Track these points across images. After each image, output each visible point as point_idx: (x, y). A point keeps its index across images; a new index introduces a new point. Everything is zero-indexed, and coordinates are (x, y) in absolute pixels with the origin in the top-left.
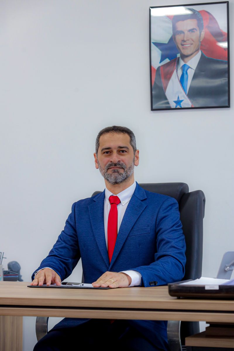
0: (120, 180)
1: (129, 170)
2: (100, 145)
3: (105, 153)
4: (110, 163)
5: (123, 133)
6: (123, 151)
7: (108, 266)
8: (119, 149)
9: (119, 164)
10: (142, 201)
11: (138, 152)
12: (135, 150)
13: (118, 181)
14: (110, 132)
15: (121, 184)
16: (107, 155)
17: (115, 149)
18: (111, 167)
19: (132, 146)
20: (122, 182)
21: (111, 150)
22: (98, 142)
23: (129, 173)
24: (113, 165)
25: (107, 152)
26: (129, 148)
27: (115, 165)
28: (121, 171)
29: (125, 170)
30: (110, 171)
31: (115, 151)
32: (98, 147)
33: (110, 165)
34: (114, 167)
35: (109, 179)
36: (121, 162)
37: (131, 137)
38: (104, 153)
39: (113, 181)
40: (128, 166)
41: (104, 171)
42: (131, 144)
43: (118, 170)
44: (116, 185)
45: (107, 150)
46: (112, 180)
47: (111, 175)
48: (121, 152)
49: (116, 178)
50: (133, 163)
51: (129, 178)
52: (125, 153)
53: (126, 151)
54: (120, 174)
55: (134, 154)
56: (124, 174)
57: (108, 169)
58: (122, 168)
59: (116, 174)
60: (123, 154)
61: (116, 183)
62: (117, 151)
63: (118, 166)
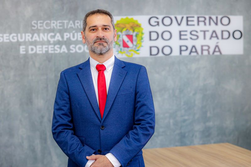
0: (104, 51)
2: (88, 24)
4: (97, 38)
6: (106, 29)
9: (104, 39)
10: (122, 68)
12: (114, 29)
13: (102, 52)
14: (95, 14)
16: (94, 31)
17: (100, 27)
18: (97, 41)
20: (105, 53)
22: (85, 22)
23: (111, 46)
24: (99, 39)
25: (93, 30)
26: (111, 27)
27: (101, 39)
28: (105, 44)
29: (108, 43)
30: (96, 45)
31: (100, 29)
32: (86, 26)
34: (99, 41)
35: (96, 51)
36: (105, 37)
37: (111, 18)
38: (91, 30)
40: (110, 41)
42: (112, 24)
43: (102, 43)
44: (101, 56)
45: (94, 28)
46: (98, 51)
50: (113, 39)
51: (110, 50)
53: (108, 29)
54: (104, 47)
56: (107, 47)
57: (95, 43)
59: (101, 46)
60: (106, 30)
61: (101, 54)
62: (102, 28)
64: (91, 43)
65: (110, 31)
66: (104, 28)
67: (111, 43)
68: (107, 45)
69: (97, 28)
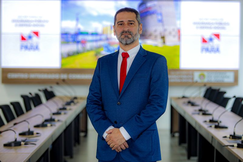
0: (129, 42)
1: (135, 36)
2: (117, 19)
6: (131, 24)
8: (129, 22)
10: (143, 56)
14: (123, 11)
16: (121, 26)
20: (130, 44)
22: (115, 18)
23: (135, 38)
25: (121, 24)
26: (135, 21)
27: (126, 32)
28: (130, 36)
29: (133, 35)
31: (126, 23)
32: (116, 21)
33: (123, 32)
35: (122, 42)
36: (130, 31)
37: (137, 15)
38: (119, 25)
40: (134, 33)
41: (119, 36)
42: (137, 19)
43: (127, 35)
44: (127, 46)
45: (121, 23)
46: (124, 42)
47: (123, 39)
49: (126, 41)
50: (138, 32)
51: (135, 41)
52: (133, 25)
53: (133, 24)
54: (129, 38)
55: (139, 26)
56: (132, 38)
58: (130, 34)
59: (127, 38)
61: (126, 44)
62: (127, 23)
63: (128, 33)
65: (135, 26)
68: (132, 36)
69: (124, 23)
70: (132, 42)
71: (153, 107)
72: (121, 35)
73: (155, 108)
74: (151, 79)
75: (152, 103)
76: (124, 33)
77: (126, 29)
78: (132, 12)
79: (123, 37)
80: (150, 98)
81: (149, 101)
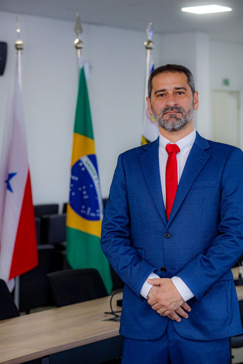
0: (178, 126)
1: (188, 115)
2: (154, 87)
3: (160, 96)
4: (166, 107)
5: (178, 73)
6: (180, 93)
7: (165, 223)
8: (175, 90)
9: (176, 108)
10: (205, 150)
11: (197, 93)
12: (193, 91)
13: (176, 127)
14: (164, 72)
15: (180, 132)
16: (162, 98)
19: (190, 86)
20: (180, 128)
21: (165, 91)
22: (150, 84)
23: (188, 117)
24: (170, 109)
25: (162, 95)
26: (187, 89)
27: (172, 109)
28: (179, 116)
29: (184, 114)
31: (171, 92)
32: (151, 90)
33: (167, 109)
34: (170, 111)
35: (165, 125)
36: (179, 106)
37: (188, 76)
38: (158, 96)
39: (170, 128)
40: (187, 110)
41: (159, 117)
42: (189, 85)
43: (175, 115)
44: (174, 132)
45: (162, 93)
46: (169, 126)
47: (168, 121)
48: (178, 94)
49: (173, 125)
50: (192, 107)
51: (188, 123)
52: (182, 95)
53: (183, 93)
54: (178, 119)
55: (193, 96)
56: (182, 119)
57: (164, 114)
58: (180, 112)
59: (173, 119)
60: (180, 95)
61: (174, 130)
62: (173, 92)
63: (175, 110)
64: (159, 115)
65: (186, 96)
66: (177, 93)
67: (189, 113)
68: (183, 116)
69: (168, 93)
70: (183, 126)
71: (231, 239)
72: (162, 114)
73: (234, 241)
74: (221, 190)
75: (227, 233)
76: (168, 111)
77: (172, 104)
78: (180, 72)
79: (167, 118)
80: (223, 223)
81: (219, 229)
